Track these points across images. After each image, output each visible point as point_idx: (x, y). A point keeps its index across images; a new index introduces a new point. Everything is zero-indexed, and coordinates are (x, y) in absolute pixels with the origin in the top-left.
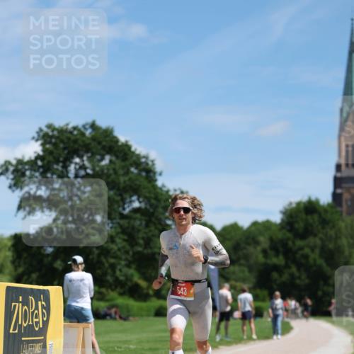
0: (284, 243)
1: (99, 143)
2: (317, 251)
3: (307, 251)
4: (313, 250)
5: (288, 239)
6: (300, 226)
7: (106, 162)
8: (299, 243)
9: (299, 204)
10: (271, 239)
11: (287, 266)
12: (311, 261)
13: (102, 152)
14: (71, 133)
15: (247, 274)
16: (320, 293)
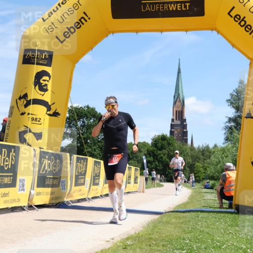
0: (153, 152)
1: (90, 113)
2: (166, 155)
3: (162, 155)
4: (164, 155)
5: (155, 150)
6: (159, 145)
7: (92, 121)
8: (159, 152)
9: (159, 136)
10: (148, 150)
11: (154, 161)
12: (164, 160)
13: (91, 117)
14: (79, 109)
15: (137, 164)
16: (167, 172)
